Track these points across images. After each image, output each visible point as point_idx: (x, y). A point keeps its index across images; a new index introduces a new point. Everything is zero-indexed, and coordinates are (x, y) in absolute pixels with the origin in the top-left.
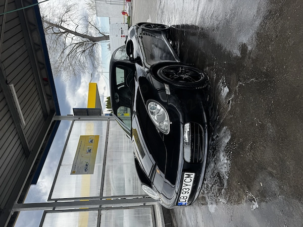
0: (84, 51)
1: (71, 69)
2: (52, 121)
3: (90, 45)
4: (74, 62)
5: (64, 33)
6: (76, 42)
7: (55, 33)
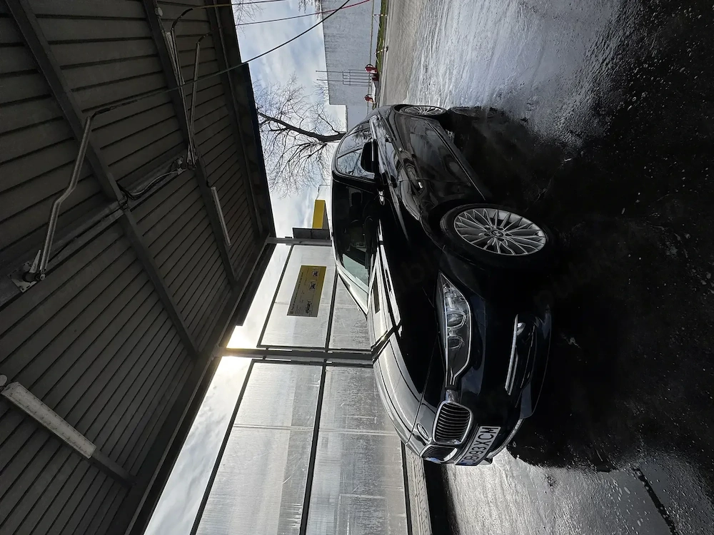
0: (310, 156)
1: (292, 180)
2: (265, 244)
3: (319, 147)
4: (296, 171)
5: (284, 130)
6: (300, 143)
7: (272, 130)
